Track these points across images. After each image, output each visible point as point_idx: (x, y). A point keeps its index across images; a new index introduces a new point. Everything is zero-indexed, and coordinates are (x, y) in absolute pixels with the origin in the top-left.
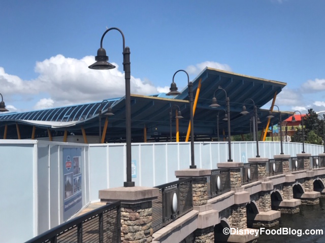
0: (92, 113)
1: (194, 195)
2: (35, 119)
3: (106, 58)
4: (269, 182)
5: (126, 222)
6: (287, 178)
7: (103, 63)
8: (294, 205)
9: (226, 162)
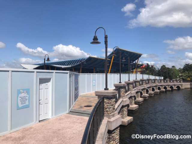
0: (77, 63)
1: (121, 93)
2: (57, 65)
3: (97, 39)
4: (140, 88)
5: (106, 104)
6: (145, 87)
7: (96, 41)
8: (147, 96)
9: (128, 81)
